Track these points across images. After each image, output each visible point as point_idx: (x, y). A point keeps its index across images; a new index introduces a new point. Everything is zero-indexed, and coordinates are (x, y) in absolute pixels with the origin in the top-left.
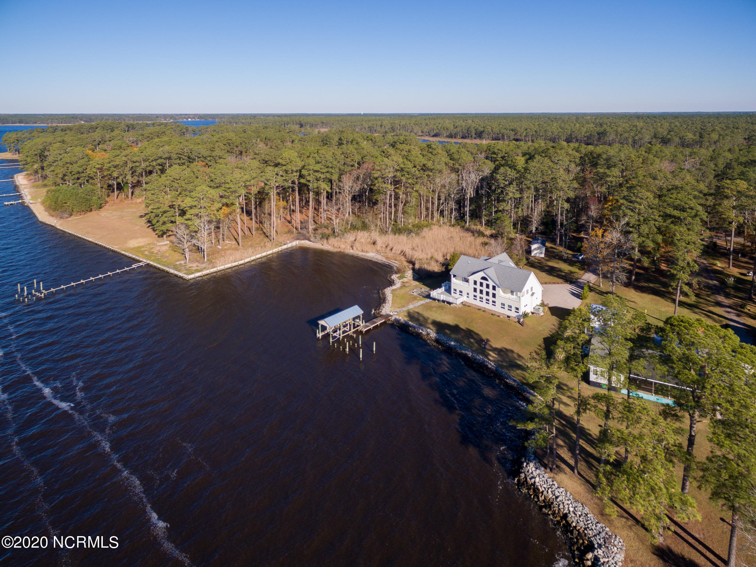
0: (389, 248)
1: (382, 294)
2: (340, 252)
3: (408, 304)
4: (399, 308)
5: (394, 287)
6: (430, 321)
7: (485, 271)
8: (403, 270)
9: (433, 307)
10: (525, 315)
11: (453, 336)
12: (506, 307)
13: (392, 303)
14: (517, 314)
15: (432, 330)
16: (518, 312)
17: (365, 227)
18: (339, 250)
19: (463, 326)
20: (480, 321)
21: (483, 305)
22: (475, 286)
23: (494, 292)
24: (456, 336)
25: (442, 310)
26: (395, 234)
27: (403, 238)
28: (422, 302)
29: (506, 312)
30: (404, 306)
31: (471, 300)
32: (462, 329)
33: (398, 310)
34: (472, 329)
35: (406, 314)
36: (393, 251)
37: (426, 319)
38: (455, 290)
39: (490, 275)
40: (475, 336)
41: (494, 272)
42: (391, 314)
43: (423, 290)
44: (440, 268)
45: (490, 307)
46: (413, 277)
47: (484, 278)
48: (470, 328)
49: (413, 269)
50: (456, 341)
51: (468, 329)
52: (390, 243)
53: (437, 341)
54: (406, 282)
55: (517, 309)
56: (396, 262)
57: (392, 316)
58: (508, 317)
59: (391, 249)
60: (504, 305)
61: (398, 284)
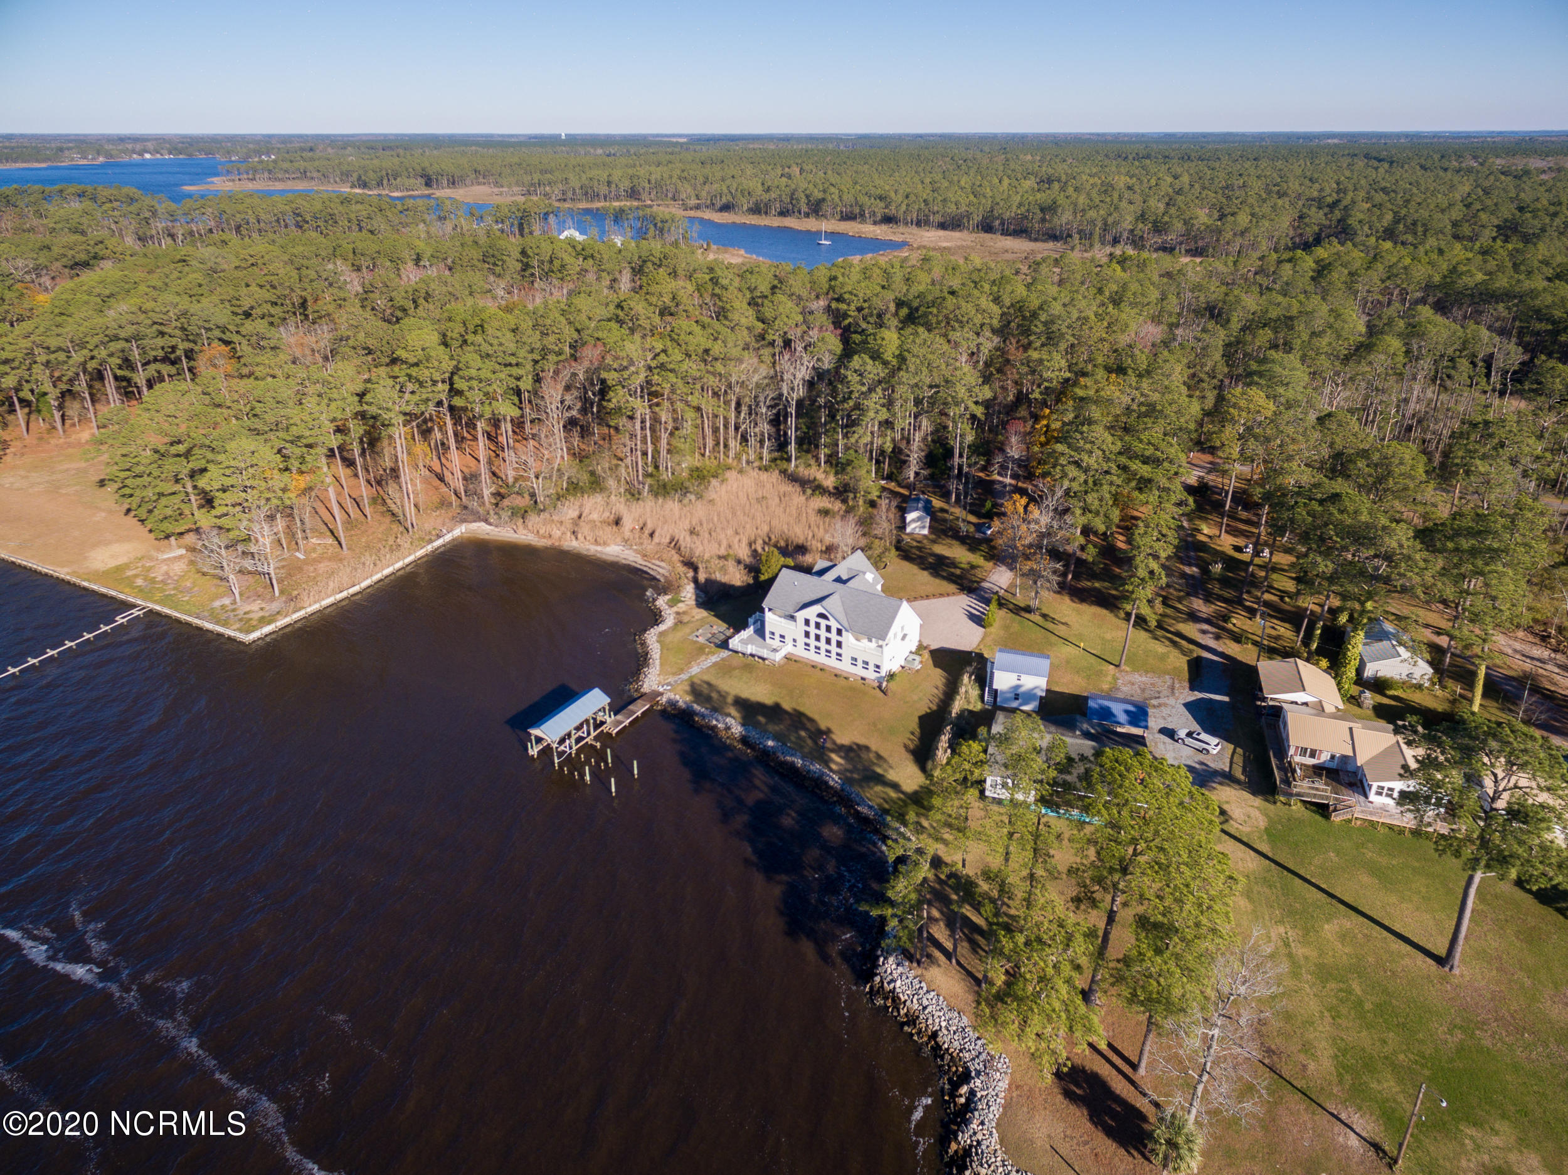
0: (647, 532)
1: (642, 644)
2: (552, 547)
4: (674, 674)
5: (662, 627)
6: (730, 700)
7: (824, 603)
8: (676, 585)
10: (891, 676)
11: (772, 728)
12: (860, 663)
13: (661, 665)
14: (878, 675)
15: (733, 717)
17: (596, 484)
18: (550, 543)
19: (787, 706)
20: (815, 692)
21: (821, 659)
22: (807, 629)
23: (839, 638)
24: (777, 728)
25: (750, 672)
26: (656, 498)
27: (671, 505)
28: (714, 659)
29: (859, 671)
30: (681, 671)
31: (800, 652)
32: (786, 712)
33: (671, 679)
34: (802, 709)
35: (688, 688)
36: (656, 539)
37: (723, 696)
38: (773, 634)
39: (832, 611)
40: (809, 725)
42: (661, 689)
43: (715, 630)
44: (744, 582)
45: (832, 662)
46: (696, 600)
47: (821, 616)
48: (798, 708)
49: (695, 580)
50: (776, 738)
51: (795, 710)
52: (649, 522)
53: (744, 740)
54: (684, 613)
55: (878, 667)
56: (662, 564)
57: (661, 694)
58: (863, 679)
59: (652, 535)
61: (668, 621)
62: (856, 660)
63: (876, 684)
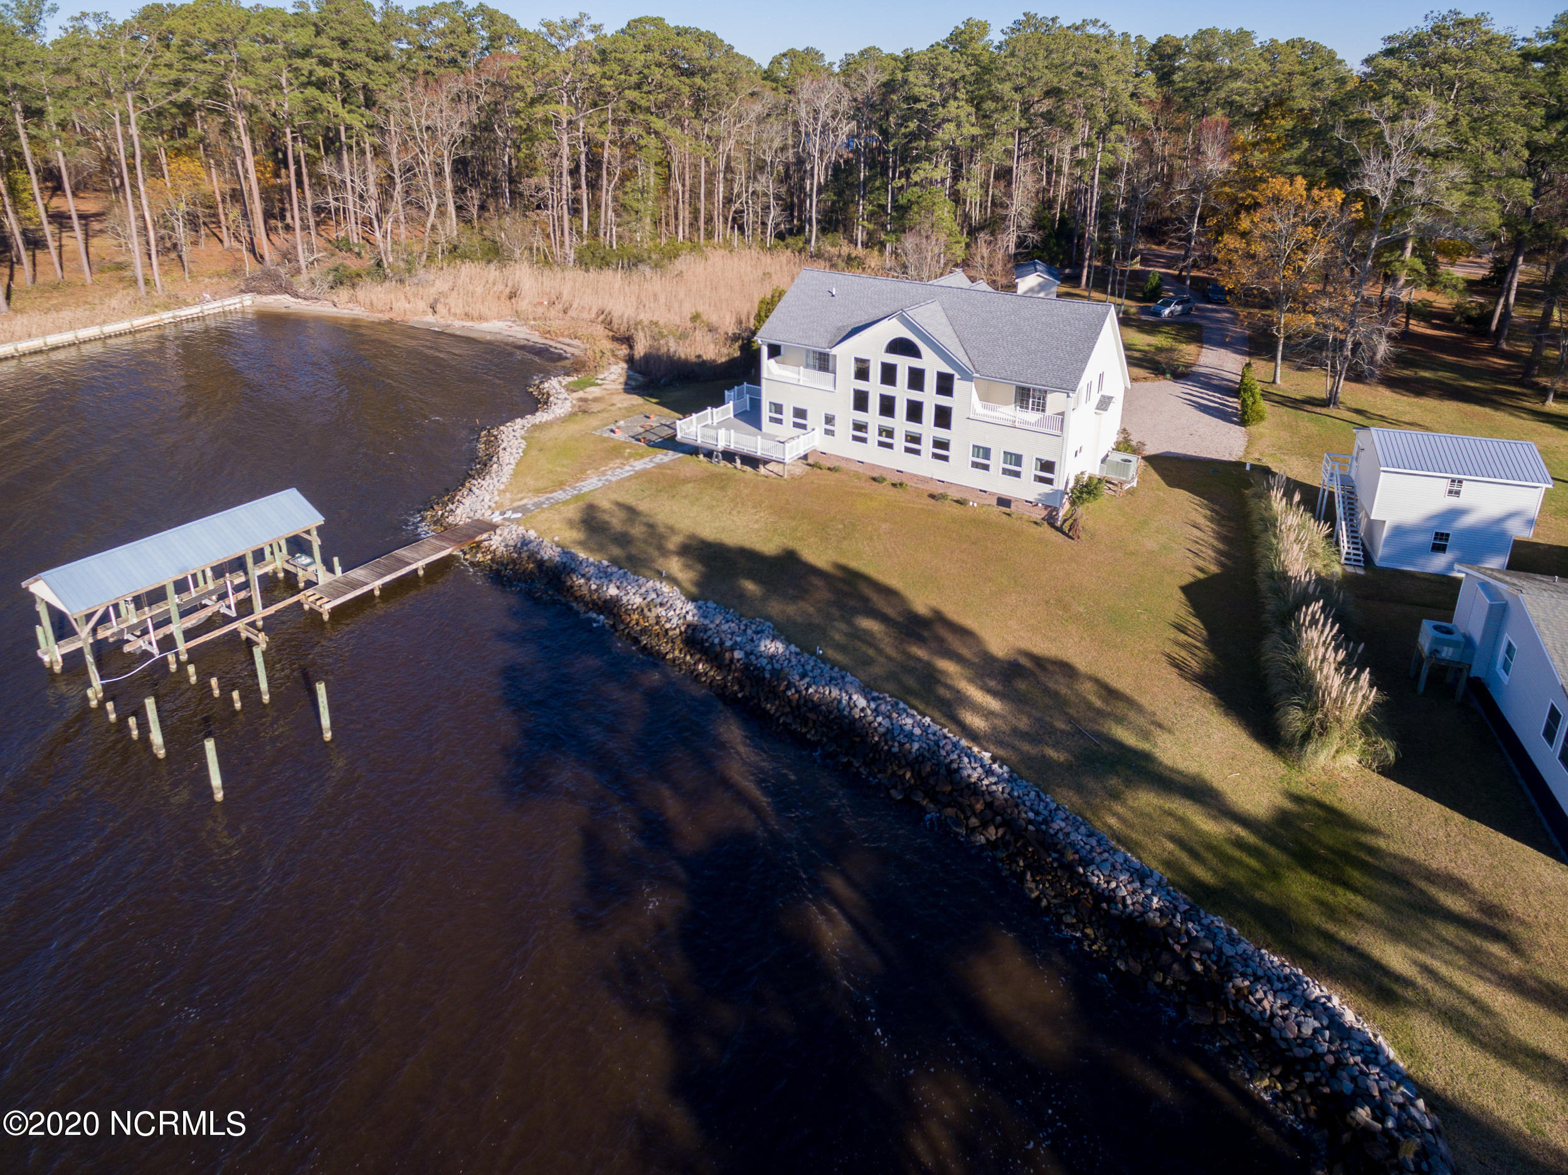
0: (559, 307)
1: (488, 442)
3: (580, 473)
4: (538, 491)
5: (541, 417)
7: (906, 314)
8: (592, 364)
10: (1086, 490)
11: (776, 608)
12: (997, 462)
13: (515, 474)
14: (1046, 488)
15: (672, 580)
16: (1050, 481)
17: (495, 254)
19: (818, 555)
20: (885, 527)
21: (896, 460)
22: (861, 386)
23: (944, 401)
25: (724, 489)
26: (587, 271)
28: (641, 465)
30: (561, 485)
31: (842, 446)
32: (814, 570)
33: (528, 501)
34: (854, 564)
35: (571, 518)
36: (572, 313)
38: (778, 408)
39: (927, 330)
41: (945, 320)
42: (497, 518)
44: (724, 350)
45: (924, 466)
46: (626, 384)
47: (900, 347)
48: (843, 561)
49: (630, 360)
52: (565, 292)
54: (597, 399)
56: (576, 341)
58: (1004, 502)
59: (565, 311)
61: (560, 408)
62: (986, 453)
63: (1040, 513)
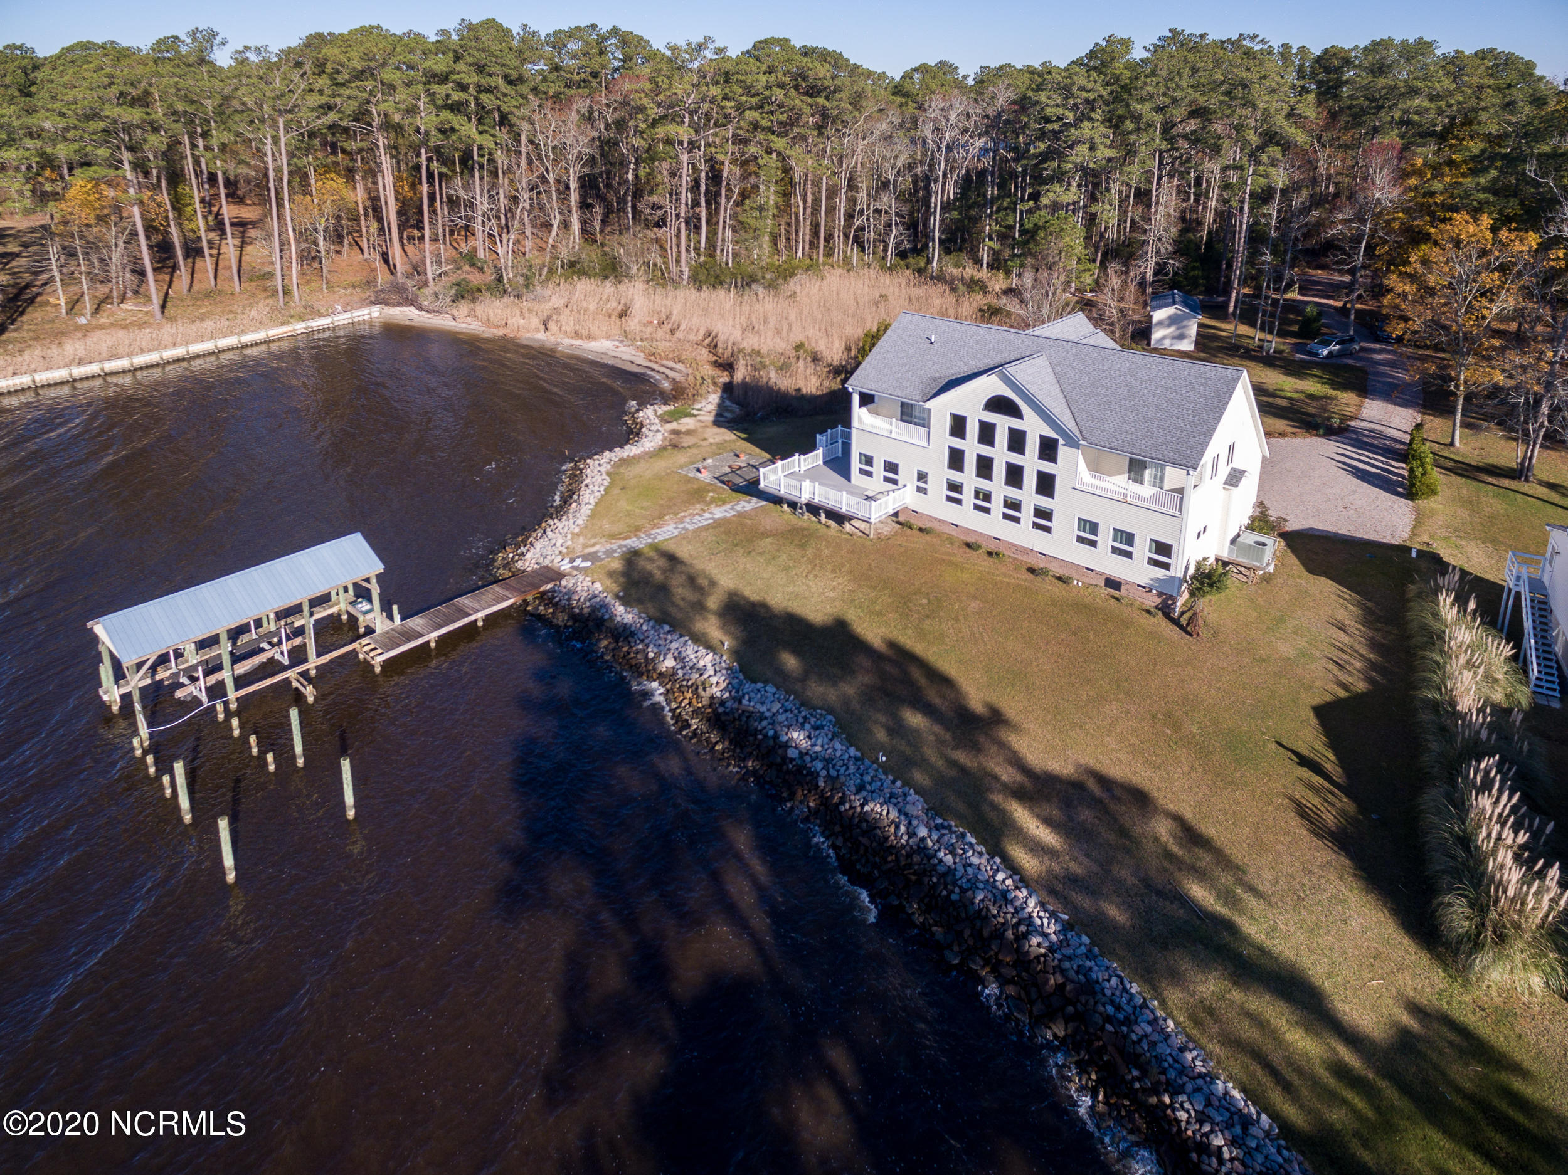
0: (667, 327)
2: (504, 339)
3: (658, 519)
4: (610, 536)
5: (630, 450)
6: (717, 601)
7: (1011, 370)
8: (691, 392)
9: (765, 535)
11: (816, 689)
12: (1105, 539)
13: (592, 515)
14: (1161, 573)
16: (1165, 566)
17: (612, 270)
18: (499, 332)
22: (957, 443)
23: (1047, 467)
25: (802, 546)
26: (700, 289)
28: (719, 512)
29: (1103, 561)
30: (628, 532)
31: (935, 506)
33: (598, 547)
35: (617, 565)
36: (679, 334)
37: (700, 591)
38: (868, 460)
39: (1033, 389)
41: (1051, 377)
42: (565, 566)
43: (740, 461)
44: (826, 383)
45: (1023, 536)
46: (719, 415)
47: (999, 405)
49: (727, 387)
50: (820, 721)
52: (675, 312)
53: (723, 713)
54: (689, 433)
55: (1164, 549)
56: (679, 366)
57: (559, 576)
58: (1112, 584)
59: (673, 332)
60: (1094, 528)
61: (650, 441)
62: (1092, 527)
63: (1154, 601)
